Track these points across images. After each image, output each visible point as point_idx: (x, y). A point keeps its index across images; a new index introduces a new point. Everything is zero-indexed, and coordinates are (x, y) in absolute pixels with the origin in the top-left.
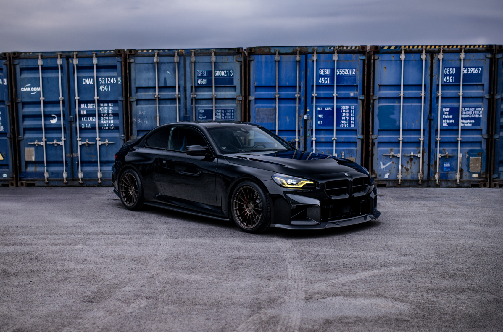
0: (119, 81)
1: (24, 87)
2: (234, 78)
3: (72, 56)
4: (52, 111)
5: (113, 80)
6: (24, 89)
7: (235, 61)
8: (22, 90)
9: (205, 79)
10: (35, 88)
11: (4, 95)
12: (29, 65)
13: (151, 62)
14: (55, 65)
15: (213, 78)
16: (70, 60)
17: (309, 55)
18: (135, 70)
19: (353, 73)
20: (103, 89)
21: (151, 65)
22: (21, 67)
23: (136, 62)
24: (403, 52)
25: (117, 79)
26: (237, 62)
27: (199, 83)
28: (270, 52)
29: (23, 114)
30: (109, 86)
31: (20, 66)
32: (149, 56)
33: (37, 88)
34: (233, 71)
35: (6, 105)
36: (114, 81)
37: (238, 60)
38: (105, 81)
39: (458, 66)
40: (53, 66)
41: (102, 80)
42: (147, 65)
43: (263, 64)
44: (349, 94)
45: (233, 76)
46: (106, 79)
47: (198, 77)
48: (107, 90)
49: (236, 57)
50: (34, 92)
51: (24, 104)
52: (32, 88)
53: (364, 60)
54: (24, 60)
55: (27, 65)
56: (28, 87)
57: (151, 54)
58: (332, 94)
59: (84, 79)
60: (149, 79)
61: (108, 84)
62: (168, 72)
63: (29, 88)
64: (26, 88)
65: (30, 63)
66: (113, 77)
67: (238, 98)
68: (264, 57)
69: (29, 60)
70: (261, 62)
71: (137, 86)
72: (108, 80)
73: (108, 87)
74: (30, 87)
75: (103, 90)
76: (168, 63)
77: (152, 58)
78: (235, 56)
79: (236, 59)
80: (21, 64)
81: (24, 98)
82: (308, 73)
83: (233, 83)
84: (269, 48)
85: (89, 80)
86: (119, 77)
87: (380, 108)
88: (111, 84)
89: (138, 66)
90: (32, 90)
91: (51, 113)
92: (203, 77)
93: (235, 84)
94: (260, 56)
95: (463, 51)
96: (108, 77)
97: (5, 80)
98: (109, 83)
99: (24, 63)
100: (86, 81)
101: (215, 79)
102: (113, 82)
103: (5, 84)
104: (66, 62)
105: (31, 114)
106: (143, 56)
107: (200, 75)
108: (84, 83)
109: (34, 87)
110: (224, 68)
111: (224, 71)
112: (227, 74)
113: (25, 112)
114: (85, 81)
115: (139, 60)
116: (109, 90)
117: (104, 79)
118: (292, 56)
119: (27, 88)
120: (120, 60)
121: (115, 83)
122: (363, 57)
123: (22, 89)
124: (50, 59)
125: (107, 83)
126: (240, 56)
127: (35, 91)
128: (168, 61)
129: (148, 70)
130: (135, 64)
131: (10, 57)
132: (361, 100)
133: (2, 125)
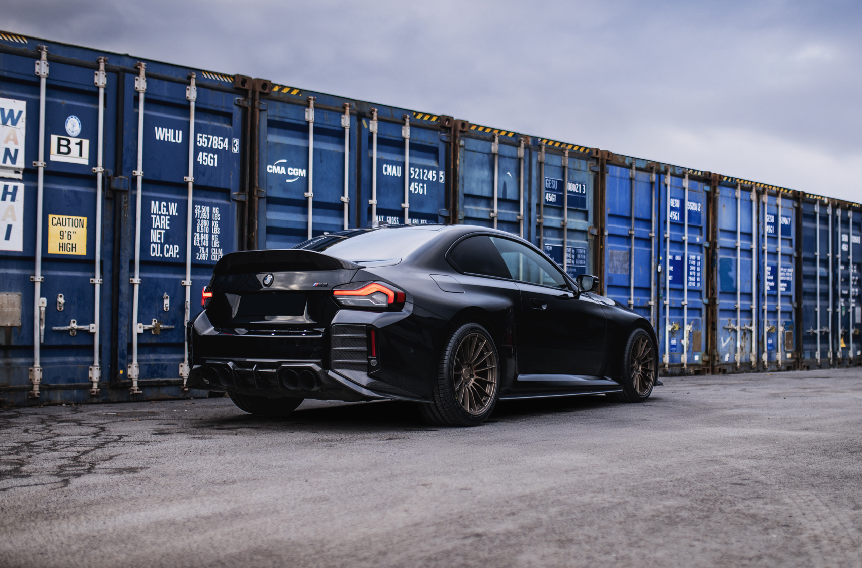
0: (441, 178)
1: (272, 165)
2: (587, 196)
3: (368, 115)
4: (325, 225)
5: (431, 175)
6: (273, 169)
7: (588, 170)
8: (269, 171)
9: (554, 194)
10: (296, 169)
11: (231, 177)
12: (287, 118)
13: (487, 151)
14: (336, 126)
15: (567, 194)
16: (364, 121)
17: (662, 176)
18: (464, 161)
19: (699, 210)
20: (415, 189)
21: (486, 157)
22: (269, 118)
23: (467, 148)
24: (739, 187)
25: (437, 174)
26: (590, 173)
27: (547, 199)
28: (624, 162)
29: (268, 225)
30: (425, 186)
31: (268, 116)
32: (485, 140)
33: (300, 170)
34: (586, 185)
35: (234, 200)
36: (433, 177)
37: (592, 169)
38: (419, 175)
39: (775, 213)
40: (332, 128)
41: (415, 172)
42: (480, 155)
43: (618, 180)
44: (695, 238)
45: (585, 194)
46: (421, 170)
47: (546, 189)
48: (421, 193)
49: (590, 164)
50: (293, 177)
51: (273, 201)
52: (289, 169)
53: (708, 193)
54: (279, 104)
55: (283, 117)
56: (281, 165)
57: (488, 137)
58: (681, 236)
59: (385, 166)
60: (483, 182)
61: (423, 182)
62: (508, 173)
63: (283, 168)
64: (276, 165)
65: (289, 114)
66: (432, 168)
67: (591, 231)
68: (618, 169)
69: (288, 105)
70: (615, 177)
71: (466, 191)
72: (424, 173)
73: (423, 187)
74: (286, 166)
75: (416, 192)
76: (509, 157)
77: (488, 144)
78: (589, 162)
79: (590, 168)
80: (270, 112)
81: (271, 188)
82: (661, 203)
83: (584, 206)
84: (624, 157)
85: (394, 167)
86: (442, 170)
87: (721, 260)
88: (428, 182)
89: (469, 154)
90: (289, 173)
91: (323, 229)
92: (551, 189)
93: (587, 208)
94: (614, 167)
95: (780, 195)
96: (424, 167)
97: (236, 141)
98: (425, 179)
99: (276, 112)
100: (389, 168)
101: (568, 196)
102: (431, 178)
103: (236, 150)
104: (357, 124)
105: (284, 226)
106: (478, 138)
107: (548, 186)
108: (385, 173)
109: (293, 168)
110: (576, 178)
111: (575, 183)
112: (578, 189)
113: (271, 220)
114: (386, 169)
115: (473, 144)
116: (425, 193)
117: (417, 170)
118: (646, 174)
119: (279, 167)
120: (444, 139)
121: (434, 180)
122: (707, 188)
123: (269, 166)
124: (328, 112)
125: (421, 178)
126: (595, 163)
127: (296, 177)
128: (510, 154)
129: (481, 165)
130: (466, 150)
131: (254, 92)
132: (706, 247)
133: (220, 248)
